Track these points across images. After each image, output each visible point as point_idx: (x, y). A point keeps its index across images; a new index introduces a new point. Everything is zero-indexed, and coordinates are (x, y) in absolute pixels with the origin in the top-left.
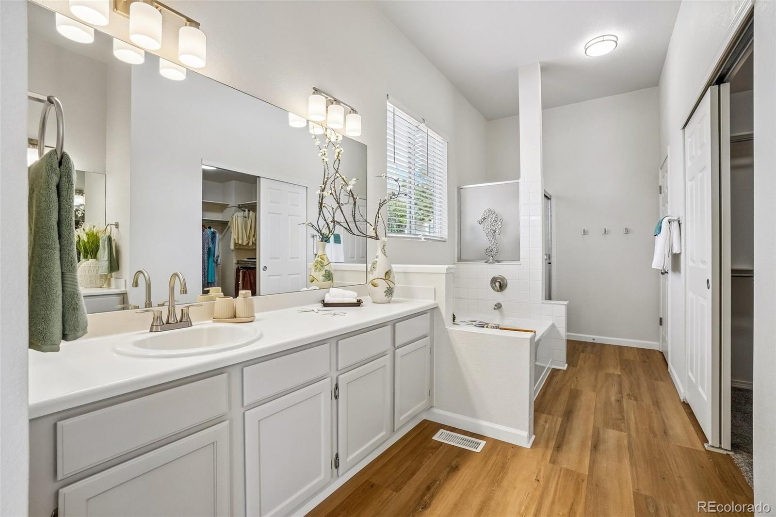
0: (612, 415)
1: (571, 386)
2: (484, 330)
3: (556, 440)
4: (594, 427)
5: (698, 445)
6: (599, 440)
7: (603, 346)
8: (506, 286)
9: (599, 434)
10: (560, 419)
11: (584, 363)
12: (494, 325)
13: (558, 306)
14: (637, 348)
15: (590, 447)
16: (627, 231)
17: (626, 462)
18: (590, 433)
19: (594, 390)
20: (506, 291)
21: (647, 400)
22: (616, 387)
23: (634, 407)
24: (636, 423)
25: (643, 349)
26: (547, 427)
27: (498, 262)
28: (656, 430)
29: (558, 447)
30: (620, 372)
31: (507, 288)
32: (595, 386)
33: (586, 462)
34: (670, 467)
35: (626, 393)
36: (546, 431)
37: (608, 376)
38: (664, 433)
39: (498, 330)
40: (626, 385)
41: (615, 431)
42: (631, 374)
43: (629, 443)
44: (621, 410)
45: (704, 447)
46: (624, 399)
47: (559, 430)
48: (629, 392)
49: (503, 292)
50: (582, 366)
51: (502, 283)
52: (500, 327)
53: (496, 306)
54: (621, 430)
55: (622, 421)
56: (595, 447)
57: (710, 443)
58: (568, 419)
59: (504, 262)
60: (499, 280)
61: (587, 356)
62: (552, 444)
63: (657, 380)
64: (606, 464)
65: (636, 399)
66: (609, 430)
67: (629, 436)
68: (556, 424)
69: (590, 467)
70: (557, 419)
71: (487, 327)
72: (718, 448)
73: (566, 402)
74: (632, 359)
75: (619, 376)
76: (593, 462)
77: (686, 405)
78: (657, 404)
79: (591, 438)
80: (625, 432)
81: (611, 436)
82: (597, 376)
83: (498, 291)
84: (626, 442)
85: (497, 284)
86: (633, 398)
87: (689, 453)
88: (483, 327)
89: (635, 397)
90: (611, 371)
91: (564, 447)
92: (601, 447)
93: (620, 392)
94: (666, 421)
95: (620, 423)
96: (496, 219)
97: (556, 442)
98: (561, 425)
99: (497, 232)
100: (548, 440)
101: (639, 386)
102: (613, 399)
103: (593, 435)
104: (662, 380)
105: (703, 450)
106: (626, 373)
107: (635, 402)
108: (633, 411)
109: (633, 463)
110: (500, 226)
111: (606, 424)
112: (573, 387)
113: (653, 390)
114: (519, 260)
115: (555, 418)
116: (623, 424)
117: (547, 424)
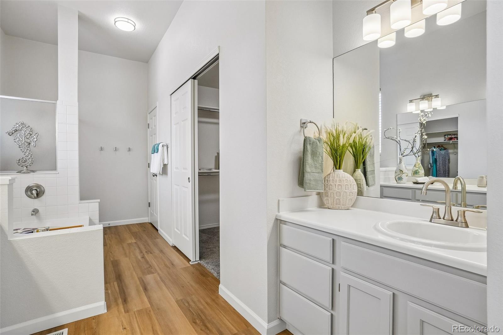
0: (144, 267)
1: (110, 259)
2: (35, 235)
3: (121, 297)
4: (139, 278)
5: (188, 265)
6: (145, 284)
7: (116, 227)
8: (43, 193)
9: (143, 281)
10: (116, 283)
11: (111, 241)
12: (44, 228)
13: (93, 204)
14: (137, 224)
15: (142, 290)
16: (129, 150)
17: (164, 288)
18: (138, 282)
19: (126, 256)
20: (43, 198)
21: (157, 252)
22: (137, 250)
23: (152, 258)
24: (158, 265)
25: (140, 224)
26: (110, 292)
27: (33, 171)
28: (169, 265)
29: (125, 301)
30: (135, 240)
31: (43, 196)
32: (125, 254)
33: (146, 300)
34: (183, 280)
35: (145, 252)
36: (110, 296)
37: (129, 245)
38: (172, 265)
39: (49, 231)
40: (142, 247)
41: (150, 275)
42: (141, 240)
43: (161, 278)
44: (147, 262)
45: (190, 264)
46: (145, 255)
47: (119, 290)
48: (146, 250)
49: (40, 198)
50: (110, 244)
51: (38, 190)
52: (50, 229)
53: (33, 212)
54: (153, 273)
55: (151, 267)
56: (145, 289)
57: (192, 261)
58: (120, 280)
59: (38, 171)
60: (35, 188)
61: (110, 236)
62: (120, 301)
63: (155, 239)
64: (156, 295)
65: (151, 253)
66: (147, 276)
67: (159, 274)
68: (115, 288)
69: (149, 302)
70: (114, 284)
71: (38, 231)
72: (195, 261)
73: (113, 271)
74: (137, 231)
75: (136, 243)
76: (149, 298)
77: (175, 247)
78: (161, 251)
79: (140, 285)
80: (156, 273)
81: (150, 278)
82: (123, 248)
83: (35, 198)
84: (159, 278)
85: (34, 192)
86: (149, 253)
87: (185, 269)
88: (32, 232)
89: (150, 252)
90: (130, 241)
91: (129, 299)
92: (149, 287)
93: (141, 252)
94: (170, 259)
95: (149, 270)
96: (31, 133)
97: (121, 299)
98: (119, 286)
99: (32, 144)
100: (116, 300)
101: (148, 245)
102: (139, 257)
103: (140, 283)
104: (158, 238)
105: (190, 265)
106: (138, 240)
107: (151, 255)
108: (153, 260)
109: (168, 288)
110: (35, 140)
111: (144, 273)
112: (112, 259)
113: (156, 245)
114: (55, 169)
115: (112, 284)
116: (152, 269)
117: (109, 290)
